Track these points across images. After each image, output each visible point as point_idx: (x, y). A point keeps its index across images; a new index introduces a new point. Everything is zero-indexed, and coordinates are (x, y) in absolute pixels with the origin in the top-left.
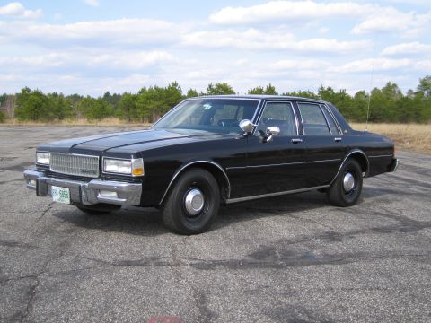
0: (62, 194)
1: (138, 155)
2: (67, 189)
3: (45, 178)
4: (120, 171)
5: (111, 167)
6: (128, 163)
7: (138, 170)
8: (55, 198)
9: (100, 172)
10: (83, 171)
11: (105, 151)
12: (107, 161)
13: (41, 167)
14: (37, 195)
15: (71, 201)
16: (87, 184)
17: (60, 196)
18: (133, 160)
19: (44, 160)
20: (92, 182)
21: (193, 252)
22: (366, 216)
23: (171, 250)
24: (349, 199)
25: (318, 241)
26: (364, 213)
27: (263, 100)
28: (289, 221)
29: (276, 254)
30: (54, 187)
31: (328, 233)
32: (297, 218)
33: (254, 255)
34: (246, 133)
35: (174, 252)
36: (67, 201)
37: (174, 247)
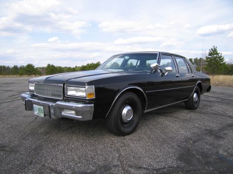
0: (39, 109)
2: (42, 108)
3: (31, 99)
4: (77, 95)
5: (71, 92)
6: (83, 89)
8: (36, 113)
9: (64, 96)
10: (53, 95)
11: (67, 81)
12: (68, 88)
13: (30, 91)
14: (26, 109)
15: (45, 115)
16: (54, 104)
17: (38, 111)
18: (87, 87)
19: (32, 88)
20: (58, 103)
21: (134, 157)
22: (211, 116)
23: (117, 155)
24: (196, 106)
25: (210, 139)
26: (207, 113)
27: (160, 53)
28: (175, 121)
29: (195, 156)
30: (34, 105)
31: (206, 130)
32: (177, 118)
33: (181, 158)
34: (154, 70)
35: (119, 157)
36: (42, 115)
37: (118, 150)
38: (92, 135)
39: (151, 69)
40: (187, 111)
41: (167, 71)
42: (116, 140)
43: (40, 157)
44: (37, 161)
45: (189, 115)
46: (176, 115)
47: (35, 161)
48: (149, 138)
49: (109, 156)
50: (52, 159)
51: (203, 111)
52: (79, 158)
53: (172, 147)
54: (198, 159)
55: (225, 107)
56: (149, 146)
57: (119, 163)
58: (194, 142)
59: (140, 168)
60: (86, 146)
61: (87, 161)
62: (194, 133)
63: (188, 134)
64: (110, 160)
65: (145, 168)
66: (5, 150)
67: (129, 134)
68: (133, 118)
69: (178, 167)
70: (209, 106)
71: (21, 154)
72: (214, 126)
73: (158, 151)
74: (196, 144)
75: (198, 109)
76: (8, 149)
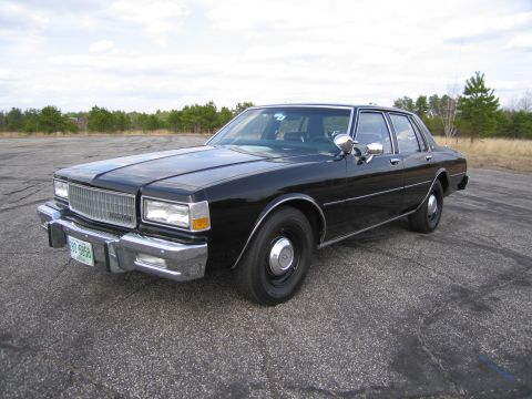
0: (83, 249)
1: (199, 195)
2: (88, 245)
3: (61, 222)
4: (169, 221)
5: (156, 213)
6: (184, 208)
7: (200, 222)
8: (75, 255)
9: (139, 221)
10: (112, 216)
11: (145, 186)
12: (149, 203)
13: (58, 199)
14: (51, 245)
15: (95, 262)
16: (117, 240)
17: (80, 251)
18: (191, 205)
19: (63, 192)
20: (126, 238)
21: (297, 362)
22: (466, 250)
23: (260, 357)
24: (433, 224)
25: (461, 312)
26: (457, 243)
27: (355, 108)
28: (387, 263)
29: (430, 357)
30: (70, 238)
31: (454, 289)
32: (392, 256)
33: (398, 364)
34: (342, 153)
35: (264, 362)
36: (90, 262)
37: (262, 344)
38: (203, 303)
39: (336, 150)
40: (413, 236)
41: (370, 152)
42: (257, 315)
43: (90, 363)
44: (84, 375)
45: (417, 248)
46: (387, 248)
47: (80, 375)
48: (329, 310)
49: (242, 360)
50: (117, 370)
51: (447, 236)
52: (177, 367)
53: (380, 335)
54: (436, 366)
55: (496, 226)
56: (329, 331)
57: (264, 378)
58: (428, 321)
59: (311, 389)
60: (190, 333)
61: (195, 372)
62: (427, 297)
63: (415, 300)
64: (245, 370)
65: (320, 391)
66: (10, 347)
67: (284, 300)
68: (294, 264)
69: (392, 386)
70: (461, 223)
71: (46, 357)
72: (471, 277)
73: (349, 344)
74: (432, 326)
75: (437, 232)
76: (15, 343)
